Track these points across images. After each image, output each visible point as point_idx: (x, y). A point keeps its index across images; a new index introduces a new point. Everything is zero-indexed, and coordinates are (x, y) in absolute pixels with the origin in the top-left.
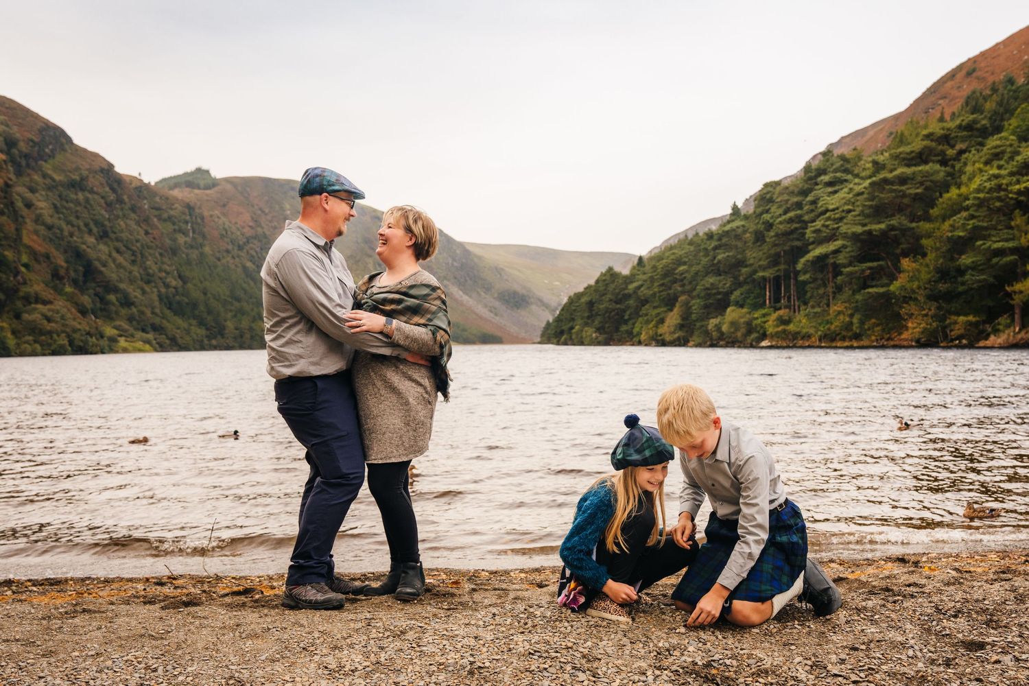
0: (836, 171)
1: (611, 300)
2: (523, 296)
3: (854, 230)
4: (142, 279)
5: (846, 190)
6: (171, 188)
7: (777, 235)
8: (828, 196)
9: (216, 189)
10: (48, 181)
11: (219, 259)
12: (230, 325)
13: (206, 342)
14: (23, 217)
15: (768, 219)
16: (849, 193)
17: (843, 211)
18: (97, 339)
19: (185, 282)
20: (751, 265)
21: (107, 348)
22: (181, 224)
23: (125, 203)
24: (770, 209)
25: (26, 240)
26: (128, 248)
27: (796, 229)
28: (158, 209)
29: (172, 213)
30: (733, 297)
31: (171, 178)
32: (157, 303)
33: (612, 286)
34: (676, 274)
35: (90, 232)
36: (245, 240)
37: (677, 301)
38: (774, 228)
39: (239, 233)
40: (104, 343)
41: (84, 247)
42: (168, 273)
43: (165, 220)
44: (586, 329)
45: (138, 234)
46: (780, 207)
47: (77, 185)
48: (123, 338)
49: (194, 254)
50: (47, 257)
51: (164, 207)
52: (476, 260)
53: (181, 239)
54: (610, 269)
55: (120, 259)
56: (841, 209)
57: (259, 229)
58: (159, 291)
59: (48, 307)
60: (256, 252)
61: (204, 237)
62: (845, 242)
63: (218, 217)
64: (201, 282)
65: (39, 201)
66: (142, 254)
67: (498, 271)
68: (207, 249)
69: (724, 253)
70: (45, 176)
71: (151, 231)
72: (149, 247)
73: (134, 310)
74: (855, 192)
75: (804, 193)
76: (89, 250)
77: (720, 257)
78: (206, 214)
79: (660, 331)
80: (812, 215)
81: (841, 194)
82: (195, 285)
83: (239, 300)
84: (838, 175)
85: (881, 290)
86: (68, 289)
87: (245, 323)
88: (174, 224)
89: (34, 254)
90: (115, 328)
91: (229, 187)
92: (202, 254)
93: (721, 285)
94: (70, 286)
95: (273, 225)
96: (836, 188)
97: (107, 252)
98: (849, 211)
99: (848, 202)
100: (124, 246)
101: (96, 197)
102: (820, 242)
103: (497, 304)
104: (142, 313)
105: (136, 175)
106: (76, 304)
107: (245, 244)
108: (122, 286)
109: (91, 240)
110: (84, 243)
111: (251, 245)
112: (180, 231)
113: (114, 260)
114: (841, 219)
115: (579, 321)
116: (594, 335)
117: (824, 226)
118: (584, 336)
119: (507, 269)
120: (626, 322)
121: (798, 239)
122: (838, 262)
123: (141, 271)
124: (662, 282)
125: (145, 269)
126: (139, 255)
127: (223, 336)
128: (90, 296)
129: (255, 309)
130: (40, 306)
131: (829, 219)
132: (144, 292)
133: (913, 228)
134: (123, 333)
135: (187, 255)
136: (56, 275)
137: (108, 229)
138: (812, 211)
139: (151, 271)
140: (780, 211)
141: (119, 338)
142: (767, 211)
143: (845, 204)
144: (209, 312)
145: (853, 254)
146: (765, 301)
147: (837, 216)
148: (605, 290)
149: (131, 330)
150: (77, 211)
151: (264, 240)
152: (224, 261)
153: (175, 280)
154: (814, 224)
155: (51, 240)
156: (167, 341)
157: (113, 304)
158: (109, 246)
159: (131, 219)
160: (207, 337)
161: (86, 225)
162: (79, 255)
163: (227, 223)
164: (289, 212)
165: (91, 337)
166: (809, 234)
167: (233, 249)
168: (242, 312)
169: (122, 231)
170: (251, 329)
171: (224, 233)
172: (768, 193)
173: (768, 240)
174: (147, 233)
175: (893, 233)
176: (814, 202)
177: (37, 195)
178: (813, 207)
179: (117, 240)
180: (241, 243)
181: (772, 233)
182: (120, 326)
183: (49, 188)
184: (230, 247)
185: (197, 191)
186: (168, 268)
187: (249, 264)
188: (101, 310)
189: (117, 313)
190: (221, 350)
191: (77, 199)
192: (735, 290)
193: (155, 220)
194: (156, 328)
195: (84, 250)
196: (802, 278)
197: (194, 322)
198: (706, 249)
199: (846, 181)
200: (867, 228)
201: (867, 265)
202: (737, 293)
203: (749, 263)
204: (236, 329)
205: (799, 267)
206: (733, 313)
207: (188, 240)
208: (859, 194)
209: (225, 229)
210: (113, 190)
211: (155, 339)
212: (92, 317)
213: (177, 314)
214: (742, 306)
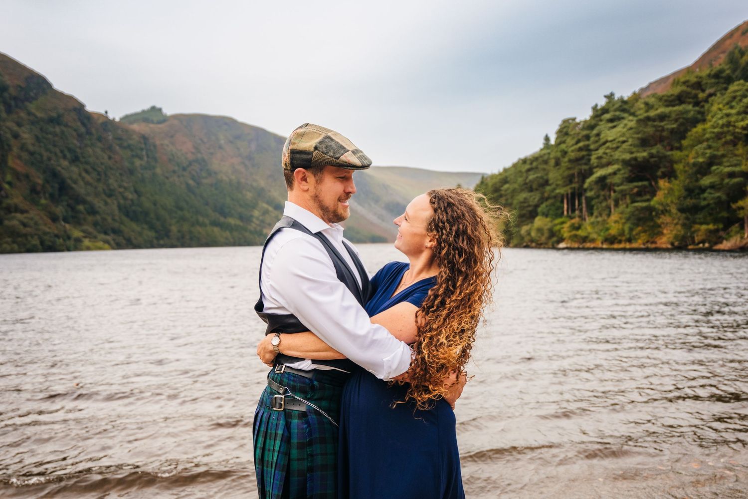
0: (616, 110)
3: (625, 157)
4: (105, 193)
5: (622, 125)
6: (131, 123)
7: (570, 161)
8: (609, 130)
9: (166, 123)
10: (32, 118)
11: (167, 178)
12: (174, 229)
13: (155, 242)
14: (9, 145)
15: (564, 148)
16: (624, 128)
17: (619, 142)
18: (64, 240)
19: (139, 196)
20: (552, 184)
21: (72, 247)
22: (137, 151)
23: (93, 135)
24: (565, 140)
25: (10, 163)
26: (94, 169)
27: (584, 156)
28: (120, 139)
29: (131, 142)
30: (539, 209)
31: (132, 115)
32: (117, 212)
35: (65, 157)
36: (188, 163)
38: (568, 155)
39: (183, 158)
40: (71, 243)
41: (59, 168)
42: (125, 188)
43: (125, 148)
45: (103, 159)
46: (573, 138)
47: (55, 121)
48: (87, 239)
49: (147, 174)
50: (27, 176)
51: (124, 138)
52: (368, 179)
53: (138, 162)
55: (88, 177)
56: (617, 141)
57: (199, 156)
58: (118, 203)
59: (25, 215)
60: (197, 172)
61: (156, 160)
62: (620, 166)
63: (168, 146)
64: (152, 196)
65: (24, 132)
66: (106, 175)
67: (385, 187)
68: (158, 171)
69: (534, 174)
70: (29, 113)
71: (113, 156)
72: (111, 169)
73: (98, 218)
74: (628, 127)
75: (591, 127)
76: (63, 171)
77: (530, 177)
78: (158, 142)
80: (597, 145)
81: (618, 129)
82: (147, 198)
84: (618, 113)
85: (644, 204)
86: (43, 201)
87: (186, 227)
88: (132, 150)
89: (17, 175)
90: (84, 231)
91: (176, 122)
92: (154, 174)
93: (532, 199)
94: (46, 199)
95: (210, 151)
96: (615, 124)
97: (78, 172)
98: (624, 142)
99: (623, 135)
100: (92, 168)
101: (70, 130)
102: (602, 166)
103: (384, 212)
104: (104, 219)
105: (103, 112)
106: (50, 212)
107: (188, 166)
108: (89, 199)
109: (65, 163)
111: (193, 167)
112: (137, 156)
113: (83, 179)
114: (618, 148)
117: (605, 153)
119: (392, 186)
121: (586, 164)
122: (613, 182)
123: (105, 187)
125: (108, 186)
126: (103, 176)
127: (168, 236)
128: (63, 206)
129: (195, 217)
130: (18, 215)
131: (608, 148)
132: (106, 203)
133: (669, 156)
134: (88, 235)
135: (142, 175)
136: (34, 190)
137: (80, 155)
138: (597, 142)
139: (112, 187)
140: (574, 142)
141: (84, 239)
142: (564, 142)
143: (621, 136)
144: (158, 219)
145: (624, 175)
146: (563, 213)
147: (614, 146)
149: (95, 233)
150: (54, 141)
151: (203, 164)
152: (171, 179)
153: (132, 194)
154: (597, 152)
155: (32, 164)
156: (124, 242)
157: (82, 213)
158: (79, 168)
159: (97, 147)
160: (156, 238)
161: (62, 151)
162: (55, 174)
163: (174, 150)
164: (223, 142)
165: (59, 238)
166: (594, 160)
167: (179, 170)
168: (183, 219)
169: (90, 156)
170: (190, 232)
171: (172, 157)
172: (565, 127)
173: (563, 164)
174: (110, 158)
175: (653, 160)
176: (598, 135)
177: (23, 129)
178: (597, 139)
179: (87, 163)
180: (185, 165)
181: (566, 159)
182: (86, 229)
183: (33, 123)
184: (176, 168)
185: (152, 125)
186: (125, 184)
187: (191, 182)
188: (73, 217)
189: (85, 219)
190: (166, 248)
191: (55, 131)
192: (542, 203)
193: (117, 148)
194: (115, 231)
195: (59, 172)
196: (589, 194)
197: (145, 226)
198: (520, 172)
199: (623, 118)
200: (634, 155)
201: (636, 184)
202: (543, 206)
203: (550, 182)
204: (179, 231)
205: (586, 185)
206: (539, 222)
207: (143, 163)
208: (631, 129)
209: (173, 155)
210: (84, 124)
211: (114, 240)
212: (63, 223)
213: (132, 220)
214: (547, 216)
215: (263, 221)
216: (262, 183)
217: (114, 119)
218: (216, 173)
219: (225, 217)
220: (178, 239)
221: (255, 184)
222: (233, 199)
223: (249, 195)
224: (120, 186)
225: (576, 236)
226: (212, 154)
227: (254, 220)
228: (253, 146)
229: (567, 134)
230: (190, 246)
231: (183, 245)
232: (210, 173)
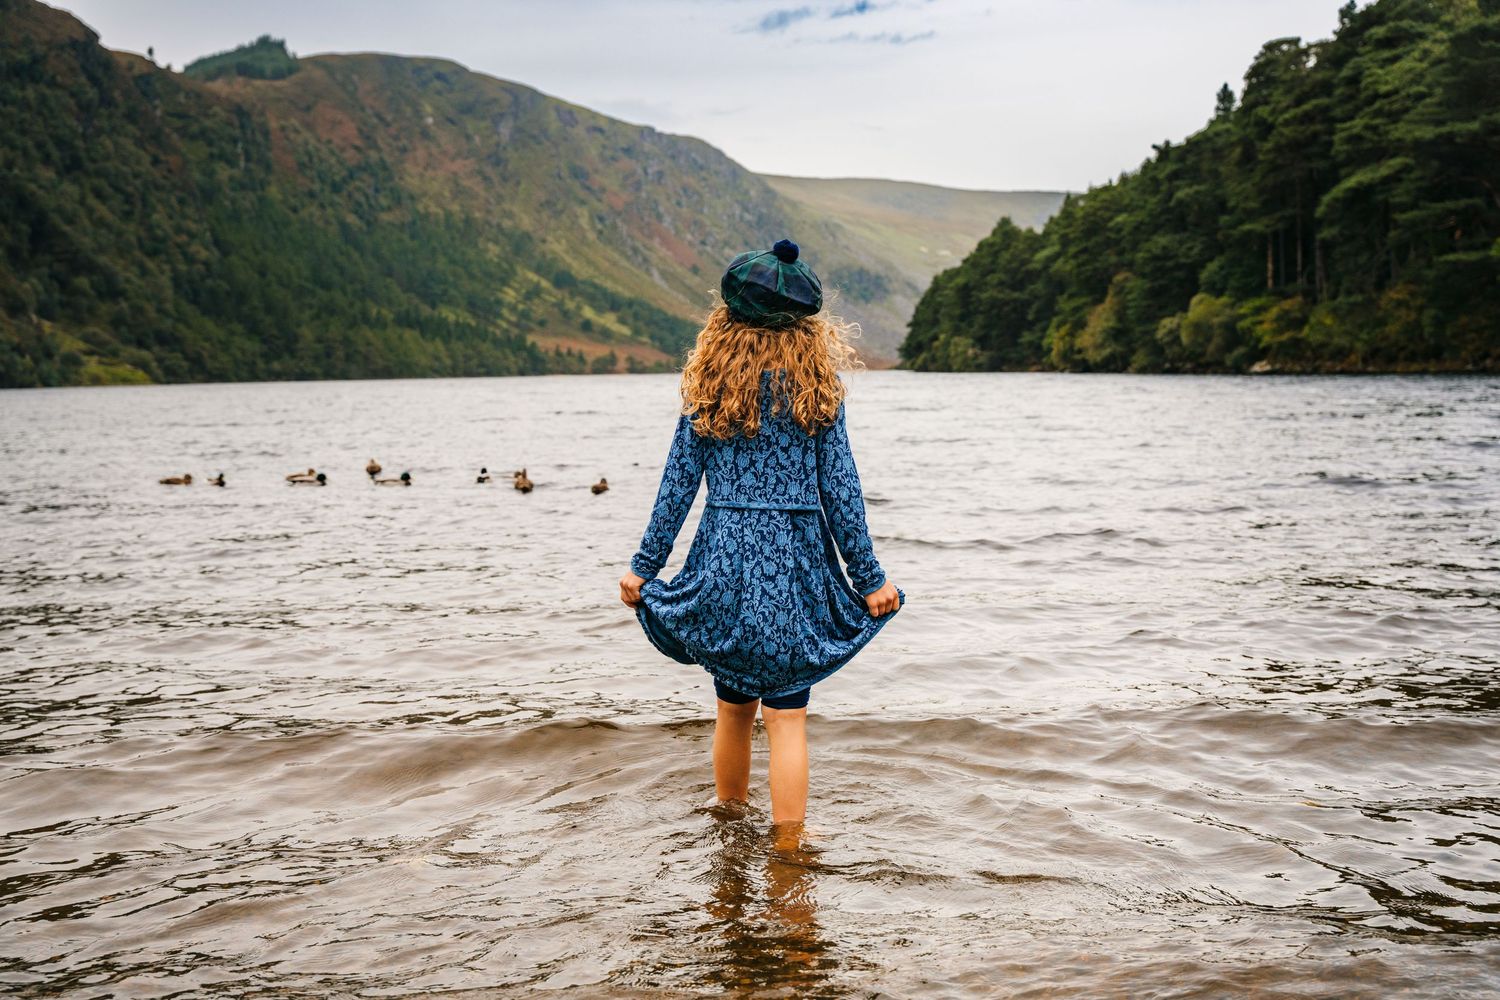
1: (1001, 283)
2: (878, 277)
3: (1418, 134)
4: (141, 246)
5: (1416, 54)
6: (211, 77)
7: (1278, 149)
8: (1382, 67)
9: (294, 77)
11: (295, 210)
12: (307, 333)
13: (261, 364)
15: (1265, 115)
16: (1421, 60)
17: (1407, 96)
18: (36, 361)
19: (225, 253)
20: (1234, 209)
21: (56, 375)
22: (224, 144)
23: (117, 106)
24: (1270, 95)
26: (117, 189)
27: (1315, 135)
28: (180, 116)
29: (208, 123)
30: (1203, 276)
31: (214, 58)
32: (169, 293)
33: (1006, 256)
34: (1111, 230)
35: (47, 160)
36: (344, 173)
37: (1110, 281)
38: (1275, 132)
39: (333, 160)
40: (53, 367)
41: (33, 187)
42: (192, 236)
43: (193, 138)
44: (956, 339)
45: (138, 162)
46: (1288, 92)
47: (28, 72)
48: (95, 359)
49: (247, 200)
51: (192, 113)
52: (787, 209)
53: (223, 172)
54: (1005, 222)
55: (102, 210)
56: (1403, 93)
57: (373, 155)
58: (174, 270)
60: (367, 196)
61: (268, 168)
62: (1409, 161)
63: (297, 131)
64: (257, 253)
66: (144, 200)
68: (273, 192)
69: (1190, 186)
71: (163, 157)
72: (157, 187)
73: (124, 305)
74: (1432, 57)
75: (1339, 59)
76: (41, 193)
77: (1180, 194)
78: (273, 124)
79: (1079, 343)
80: (1349, 106)
81: (1405, 63)
82: (245, 259)
83: (327, 286)
87: (335, 330)
88: (210, 144)
90: (86, 339)
91: (318, 73)
92: (261, 200)
93: (1183, 249)
95: (400, 144)
96: (1397, 50)
97: (77, 197)
98: (1421, 97)
99: (1420, 78)
100: (111, 185)
101: (59, 93)
102: (1360, 160)
104: (139, 310)
107: (344, 181)
108: (102, 260)
109: (48, 174)
110: (34, 180)
111: (358, 183)
112: (222, 157)
113: (90, 211)
114: (1402, 112)
115: (946, 325)
116: (971, 352)
117: (1367, 127)
118: (953, 353)
119: (847, 227)
120: (1030, 326)
121: (1320, 155)
122: (1391, 200)
123: (142, 233)
124: (1084, 245)
125: (150, 228)
126: (139, 205)
127: (292, 353)
128: (40, 279)
129: (358, 305)
131: (1378, 113)
132: (144, 272)
134: (97, 348)
135: (233, 202)
137: (83, 154)
138: (1351, 98)
139: (159, 232)
140: (1289, 99)
141: (85, 358)
142: (1266, 100)
143: (1412, 82)
144: (269, 309)
145: (1419, 184)
146: (1264, 283)
147: (1396, 106)
148: (993, 262)
149: (116, 344)
150: (22, 122)
151: (381, 174)
152: (304, 213)
153: (207, 248)
154: (1348, 124)
156: (185, 364)
157: (84, 294)
158: (81, 186)
159: (126, 135)
160: (264, 355)
161: (40, 146)
163: (312, 141)
164: (430, 120)
165: (23, 356)
166: (1340, 148)
167: (322, 190)
168: (329, 310)
169: (107, 158)
170: (347, 341)
171: (306, 159)
172: (1270, 62)
173: (1261, 157)
174: (156, 161)
176: (1354, 80)
178: (1350, 89)
180: (337, 178)
181: (1268, 145)
182: (94, 334)
184: (316, 187)
185: (258, 83)
186: (193, 226)
187: (351, 219)
188: (63, 305)
189: (91, 310)
190: (289, 379)
191: (24, 98)
192: (1211, 259)
193: (175, 136)
194: (163, 339)
195: (33, 194)
196: (1326, 233)
197: (239, 328)
198: (1156, 181)
199: (1422, 36)
200: (1444, 129)
201: (1450, 205)
202: (1212, 266)
203: (1231, 203)
204: (319, 340)
205: (1320, 211)
206: (1200, 306)
207: (236, 172)
208: (1440, 61)
209: (308, 154)
210: (94, 81)
211: (160, 361)
212: (34, 318)
213: (205, 312)
214: (1219, 293)
215: (525, 315)
216: (526, 222)
217: (169, 68)
218: (412, 198)
219: (433, 306)
220: (316, 359)
221: (507, 224)
222: (453, 262)
223: (493, 251)
224: (179, 230)
225: (1296, 343)
226: (404, 150)
227: (505, 312)
228: (505, 129)
229: (1270, 81)
230: (345, 376)
231: (329, 375)
232: (397, 199)
